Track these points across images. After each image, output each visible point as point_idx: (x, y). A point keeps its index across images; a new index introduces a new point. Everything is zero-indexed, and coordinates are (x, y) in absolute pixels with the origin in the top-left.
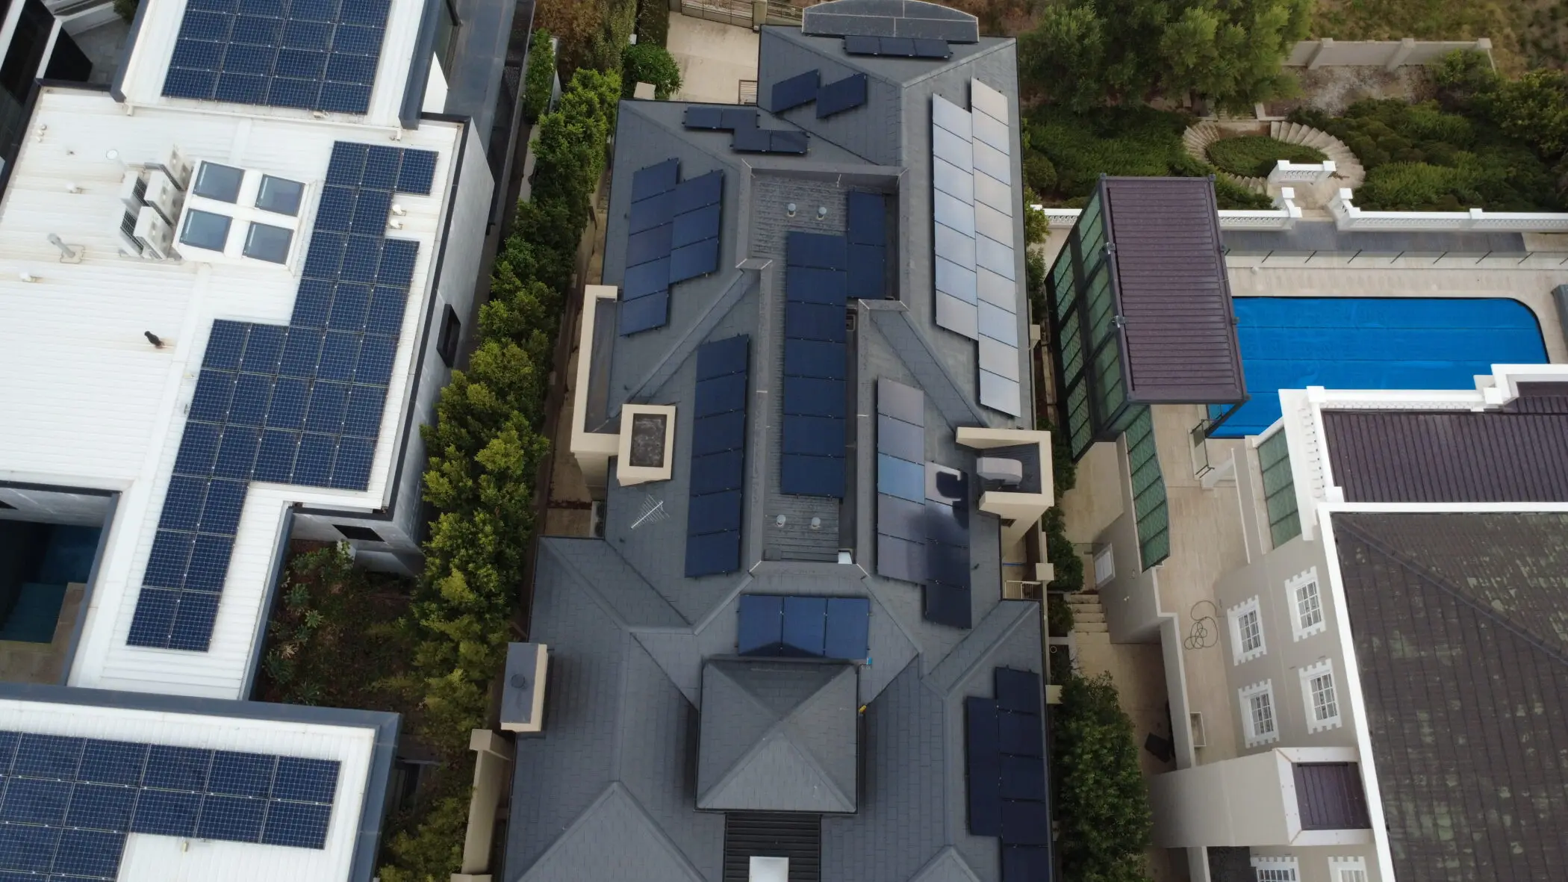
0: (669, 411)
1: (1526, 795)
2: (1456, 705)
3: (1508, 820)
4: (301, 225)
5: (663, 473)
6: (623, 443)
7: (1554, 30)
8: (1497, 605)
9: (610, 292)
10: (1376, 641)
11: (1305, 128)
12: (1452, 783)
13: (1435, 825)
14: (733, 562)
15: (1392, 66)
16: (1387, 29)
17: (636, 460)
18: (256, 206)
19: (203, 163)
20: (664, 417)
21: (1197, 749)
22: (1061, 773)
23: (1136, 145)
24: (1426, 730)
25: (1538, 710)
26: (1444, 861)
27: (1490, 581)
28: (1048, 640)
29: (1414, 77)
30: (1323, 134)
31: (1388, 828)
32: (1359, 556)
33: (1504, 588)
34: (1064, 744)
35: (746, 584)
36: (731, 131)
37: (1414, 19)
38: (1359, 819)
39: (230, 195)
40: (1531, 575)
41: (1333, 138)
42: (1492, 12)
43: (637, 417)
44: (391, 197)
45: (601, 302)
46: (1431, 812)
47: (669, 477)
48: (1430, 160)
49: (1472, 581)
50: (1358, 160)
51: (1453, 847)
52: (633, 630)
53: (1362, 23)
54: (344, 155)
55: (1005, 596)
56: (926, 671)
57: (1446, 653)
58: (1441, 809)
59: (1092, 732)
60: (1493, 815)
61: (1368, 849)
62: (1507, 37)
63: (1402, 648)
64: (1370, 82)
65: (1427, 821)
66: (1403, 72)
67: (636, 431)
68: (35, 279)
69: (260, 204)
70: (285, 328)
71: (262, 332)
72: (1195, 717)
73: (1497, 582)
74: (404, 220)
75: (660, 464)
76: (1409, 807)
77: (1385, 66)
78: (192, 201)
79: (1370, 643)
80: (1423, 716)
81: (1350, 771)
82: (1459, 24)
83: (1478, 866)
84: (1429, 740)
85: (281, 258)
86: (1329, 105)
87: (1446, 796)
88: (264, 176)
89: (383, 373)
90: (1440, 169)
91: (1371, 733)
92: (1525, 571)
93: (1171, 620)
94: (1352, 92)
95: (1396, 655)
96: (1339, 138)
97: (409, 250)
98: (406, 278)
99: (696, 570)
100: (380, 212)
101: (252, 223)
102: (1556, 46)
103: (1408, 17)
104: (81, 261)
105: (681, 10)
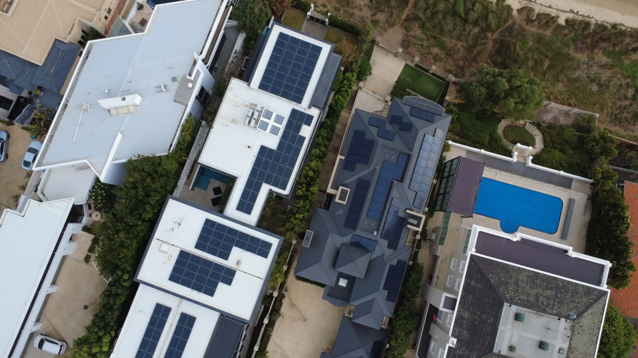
0: (349, 190)
1: (482, 315)
2: (477, 296)
3: (477, 318)
4: (282, 127)
5: (344, 203)
6: (338, 194)
7: (623, 113)
8: (492, 281)
9: (343, 158)
10: (469, 280)
11: (535, 128)
12: (471, 309)
14: (354, 228)
15: (570, 112)
16: (574, 100)
17: (340, 199)
18: (274, 121)
19: (265, 109)
20: (348, 191)
21: (436, 283)
22: (406, 281)
23: (485, 125)
24: (471, 298)
25: (490, 302)
26: (464, 321)
28: (415, 249)
29: (575, 118)
30: (539, 132)
31: (457, 312)
32: (472, 264)
34: (408, 275)
35: (355, 233)
36: (379, 128)
37: (584, 99)
38: (453, 309)
39: (269, 118)
40: (503, 277)
41: (541, 134)
42: (607, 102)
43: (342, 189)
44: (302, 125)
45: (340, 159)
47: (346, 204)
48: (561, 150)
49: (490, 275)
50: (543, 143)
51: (466, 319)
52: (332, 234)
53: (568, 96)
54: (294, 112)
55: (406, 245)
56: (385, 257)
57: (480, 286)
58: (467, 312)
59: (414, 276)
60: (475, 316)
61: (453, 314)
62: (608, 111)
63: (473, 283)
64: (562, 115)
65: (464, 313)
66: (572, 116)
67: (341, 192)
68: (227, 125)
70: (275, 150)
71: (270, 150)
72: (437, 277)
73: (495, 277)
74: (304, 131)
75: (344, 201)
76: (462, 310)
77: (568, 112)
78: (262, 119)
80: (471, 296)
81: (456, 300)
82: (595, 104)
83: (469, 323)
84: (470, 300)
85: (277, 134)
86: (547, 119)
87: (469, 311)
88: (277, 114)
89: (293, 166)
90: (561, 154)
91: (461, 296)
92: (502, 276)
93: (440, 256)
94: (555, 118)
95: (471, 284)
96: (542, 134)
97: (303, 139)
98: (301, 145)
99: (346, 225)
100: (298, 129)
101: (273, 125)
102: (621, 118)
103: (582, 98)
104: (236, 123)
105: (378, 45)
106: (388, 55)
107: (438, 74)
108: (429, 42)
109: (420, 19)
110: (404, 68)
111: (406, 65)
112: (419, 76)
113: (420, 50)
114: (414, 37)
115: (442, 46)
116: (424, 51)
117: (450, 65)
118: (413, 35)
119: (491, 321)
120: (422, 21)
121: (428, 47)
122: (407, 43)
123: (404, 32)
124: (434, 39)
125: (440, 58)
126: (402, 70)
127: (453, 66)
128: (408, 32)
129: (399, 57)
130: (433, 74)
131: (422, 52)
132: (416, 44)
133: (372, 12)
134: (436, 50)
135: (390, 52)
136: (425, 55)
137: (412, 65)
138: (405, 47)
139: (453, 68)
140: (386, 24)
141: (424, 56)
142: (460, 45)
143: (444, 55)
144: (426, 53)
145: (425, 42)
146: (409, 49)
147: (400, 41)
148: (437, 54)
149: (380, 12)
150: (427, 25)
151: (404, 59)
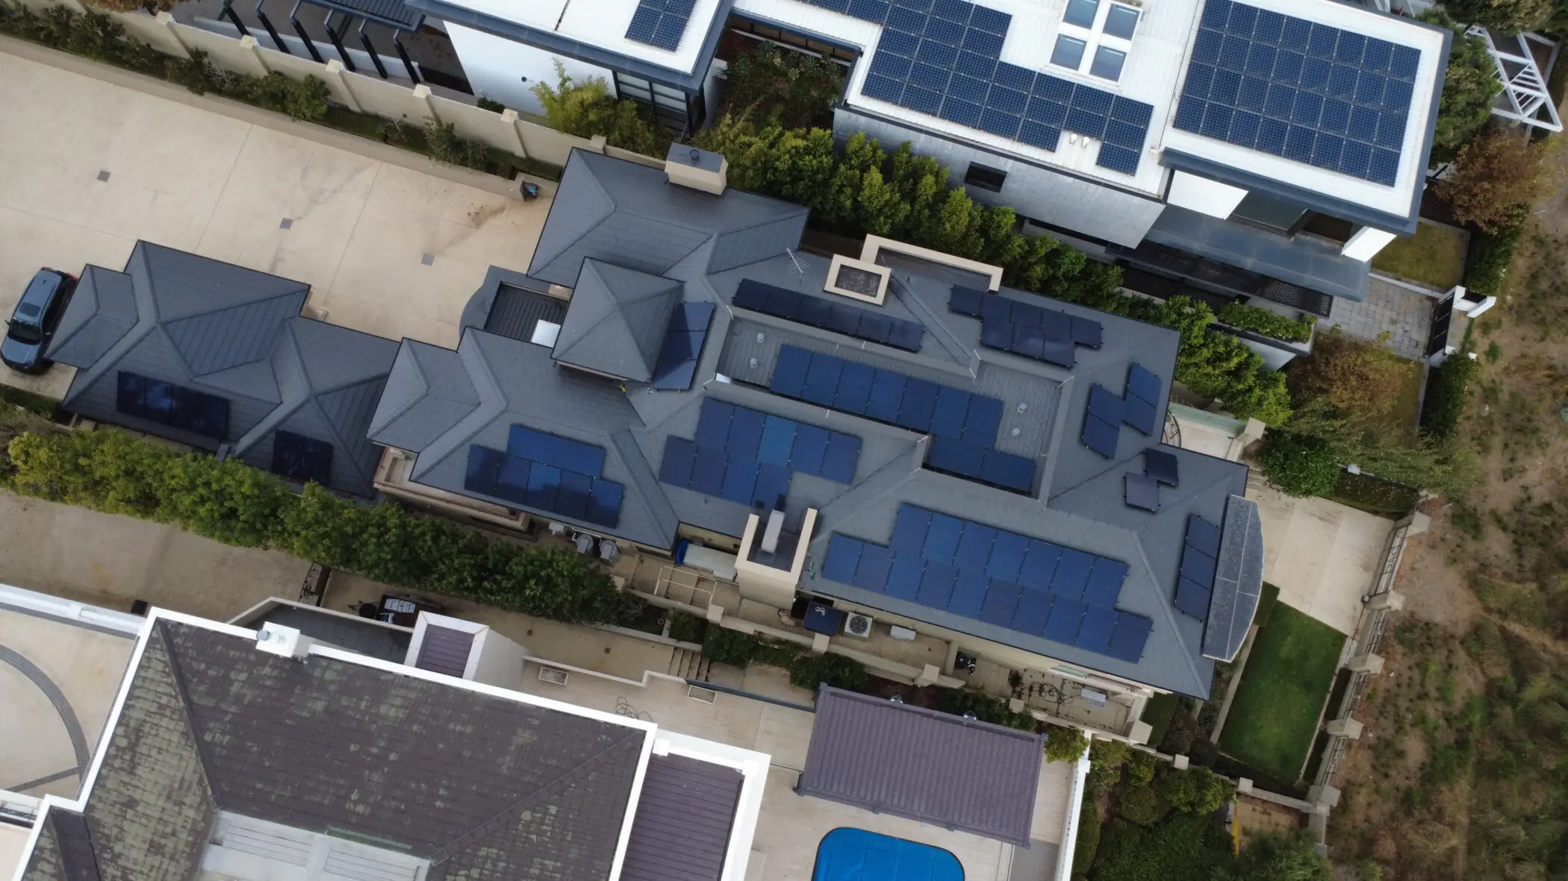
0: (879, 300)
1: (386, 770)
2: (467, 754)
3: (374, 750)
4: (1083, 75)
5: (830, 285)
6: (864, 265)
8: (526, 816)
9: (995, 285)
12: (415, 728)
13: (393, 706)
17: (845, 269)
18: (1099, 46)
19: (1138, 12)
20: (874, 295)
24: (458, 728)
25: (438, 803)
26: (368, 701)
27: (548, 825)
31: (406, 676)
32: (604, 737)
33: (540, 833)
35: (723, 306)
36: (1124, 398)
38: (425, 662)
39: (1110, 28)
40: (543, 868)
43: (881, 277)
44: (1098, 138)
45: (988, 277)
46: (402, 707)
47: (826, 288)
49: (553, 810)
51: (373, 710)
52: (715, 236)
54: (1143, 112)
55: (681, 525)
56: (633, 429)
57: (506, 764)
58: (401, 714)
60: (382, 744)
63: (523, 737)
65: (398, 702)
67: (870, 275)
69: (1101, 49)
70: (998, 58)
71: (999, 43)
73: (546, 831)
74: (1077, 146)
75: (837, 285)
76: (412, 695)
79: (537, 719)
80: (469, 730)
83: (354, 719)
84: (451, 726)
85: (1055, 60)
87: (408, 721)
88: (1125, 54)
89: (951, 114)
91: (473, 692)
92: (550, 863)
95: (520, 731)
97: (1050, 145)
98: (1027, 139)
99: (748, 286)
100: (1084, 126)
101: (1085, 43)
105: (1395, 530)
106: (1366, 568)
107: (1326, 755)
108: (1442, 722)
109: (1522, 683)
110: (1328, 629)
111: (1341, 638)
112: (1308, 686)
113: (1404, 690)
114: (1450, 666)
115: (1434, 773)
116: (1403, 703)
117: (1369, 805)
118: (1454, 661)
119: (356, 803)
120: (1518, 692)
121: (1422, 720)
122: (1423, 640)
123: (1461, 630)
124: (1457, 742)
125: (1388, 766)
126: (1319, 623)
127: (1367, 820)
128: (1462, 643)
129: (1366, 612)
130: (1323, 739)
131: (1397, 695)
132: (1424, 673)
133: (1509, 514)
134: (1415, 749)
135: (1378, 576)
136: (1390, 708)
137: (1344, 660)
138: (1405, 631)
139: (1360, 817)
140: (1473, 565)
141: (1384, 706)
142: (1456, 841)
143: (1403, 784)
144: (1397, 714)
145: (1440, 706)
146: (1399, 649)
147: (1423, 615)
148: (1400, 754)
149: (1515, 542)
150: (1506, 713)
151: (1361, 627)
